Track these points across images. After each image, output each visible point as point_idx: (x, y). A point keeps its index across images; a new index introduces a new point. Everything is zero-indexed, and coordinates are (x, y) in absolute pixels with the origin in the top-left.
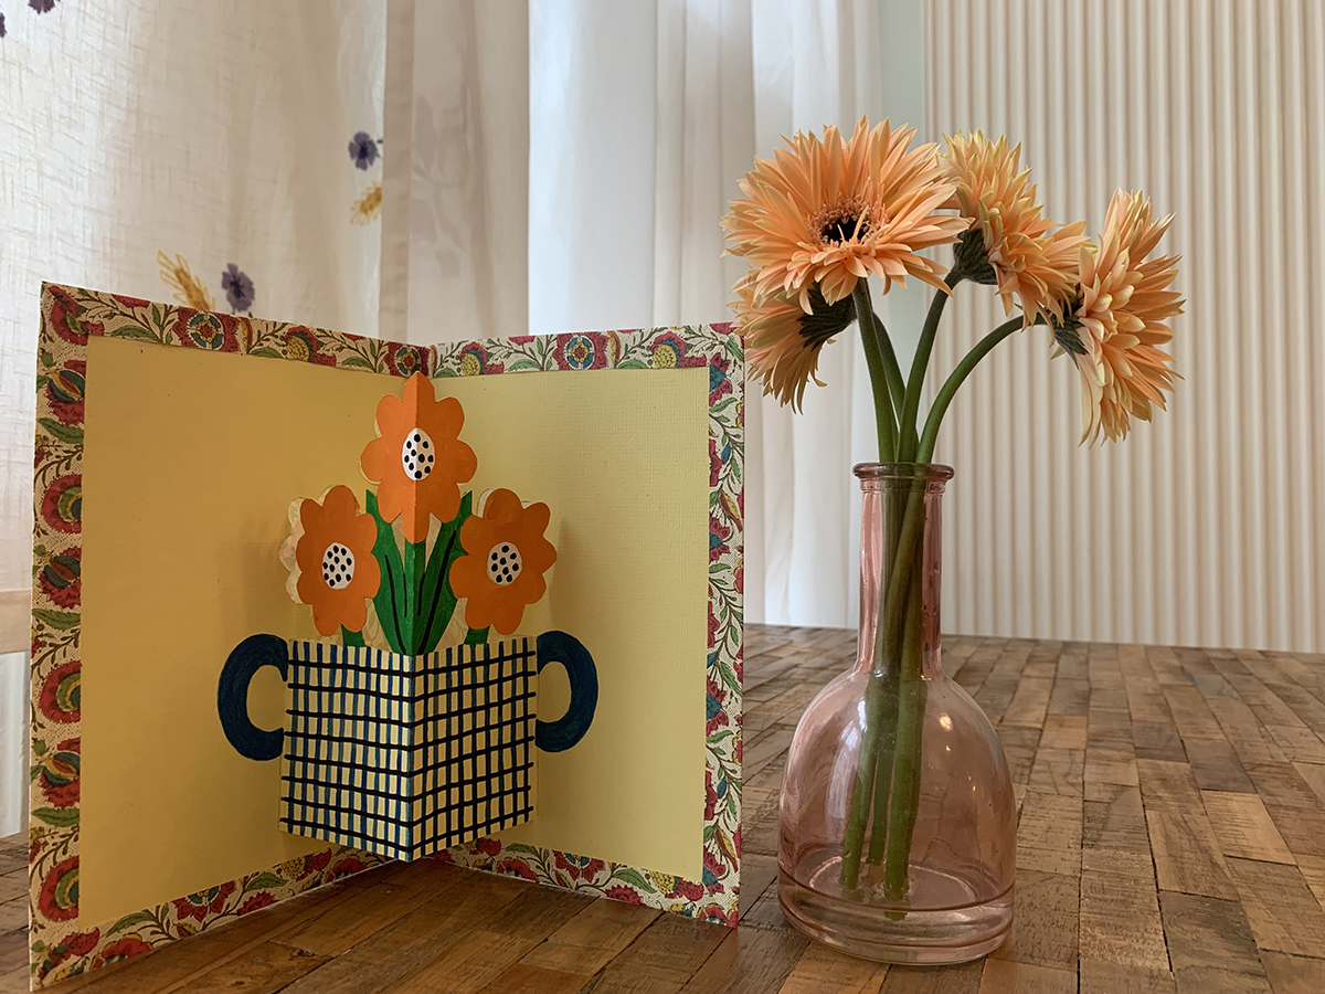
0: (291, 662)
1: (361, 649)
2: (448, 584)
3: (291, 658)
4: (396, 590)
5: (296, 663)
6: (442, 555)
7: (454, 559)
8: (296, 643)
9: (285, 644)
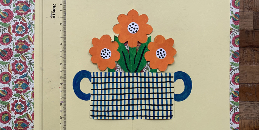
0: (92, 77)
1: (114, 73)
2: (144, 57)
3: (92, 76)
4: (126, 59)
5: (94, 77)
6: (142, 51)
7: (146, 52)
8: (94, 73)
9: (90, 73)
